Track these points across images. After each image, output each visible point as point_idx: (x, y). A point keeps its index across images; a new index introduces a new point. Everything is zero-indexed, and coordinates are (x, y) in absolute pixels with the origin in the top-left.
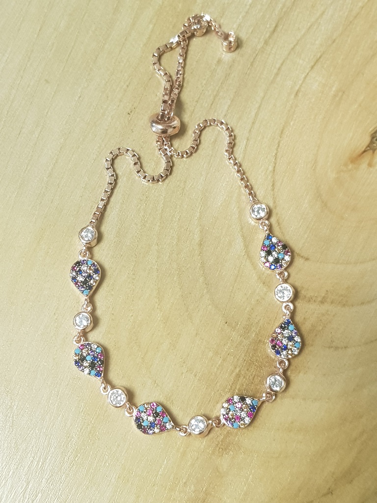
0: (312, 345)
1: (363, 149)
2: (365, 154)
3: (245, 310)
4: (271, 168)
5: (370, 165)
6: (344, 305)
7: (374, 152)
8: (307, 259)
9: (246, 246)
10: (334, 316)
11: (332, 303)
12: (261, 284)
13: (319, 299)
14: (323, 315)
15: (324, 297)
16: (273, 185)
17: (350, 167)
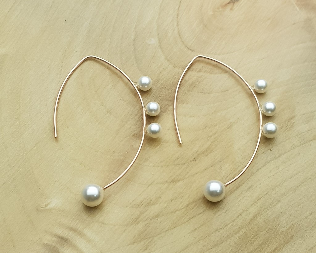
0: (192, 91)
1: (228, 2)
2: (229, 4)
3: (156, 72)
4: (177, 8)
5: (231, 9)
6: (211, 74)
7: (234, 4)
8: (193, 51)
9: (160, 43)
10: (205, 78)
11: (205, 72)
12: (167, 61)
13: (198, 70)
14: (199, 77)
15: (200, 69)
16: (178, 15)
17: (221, 9)
